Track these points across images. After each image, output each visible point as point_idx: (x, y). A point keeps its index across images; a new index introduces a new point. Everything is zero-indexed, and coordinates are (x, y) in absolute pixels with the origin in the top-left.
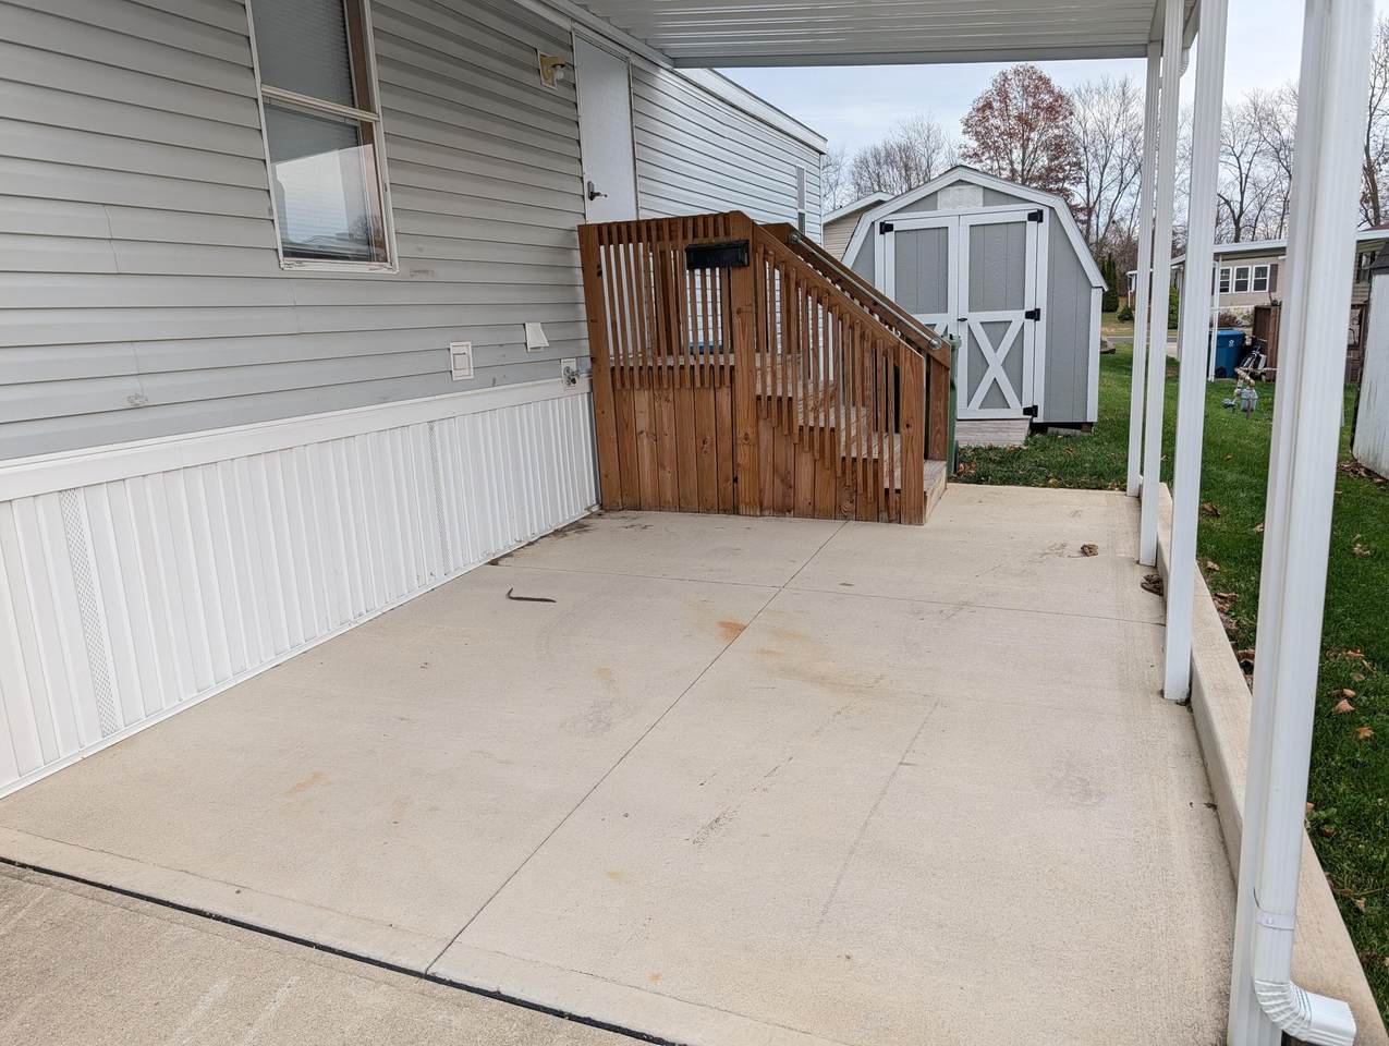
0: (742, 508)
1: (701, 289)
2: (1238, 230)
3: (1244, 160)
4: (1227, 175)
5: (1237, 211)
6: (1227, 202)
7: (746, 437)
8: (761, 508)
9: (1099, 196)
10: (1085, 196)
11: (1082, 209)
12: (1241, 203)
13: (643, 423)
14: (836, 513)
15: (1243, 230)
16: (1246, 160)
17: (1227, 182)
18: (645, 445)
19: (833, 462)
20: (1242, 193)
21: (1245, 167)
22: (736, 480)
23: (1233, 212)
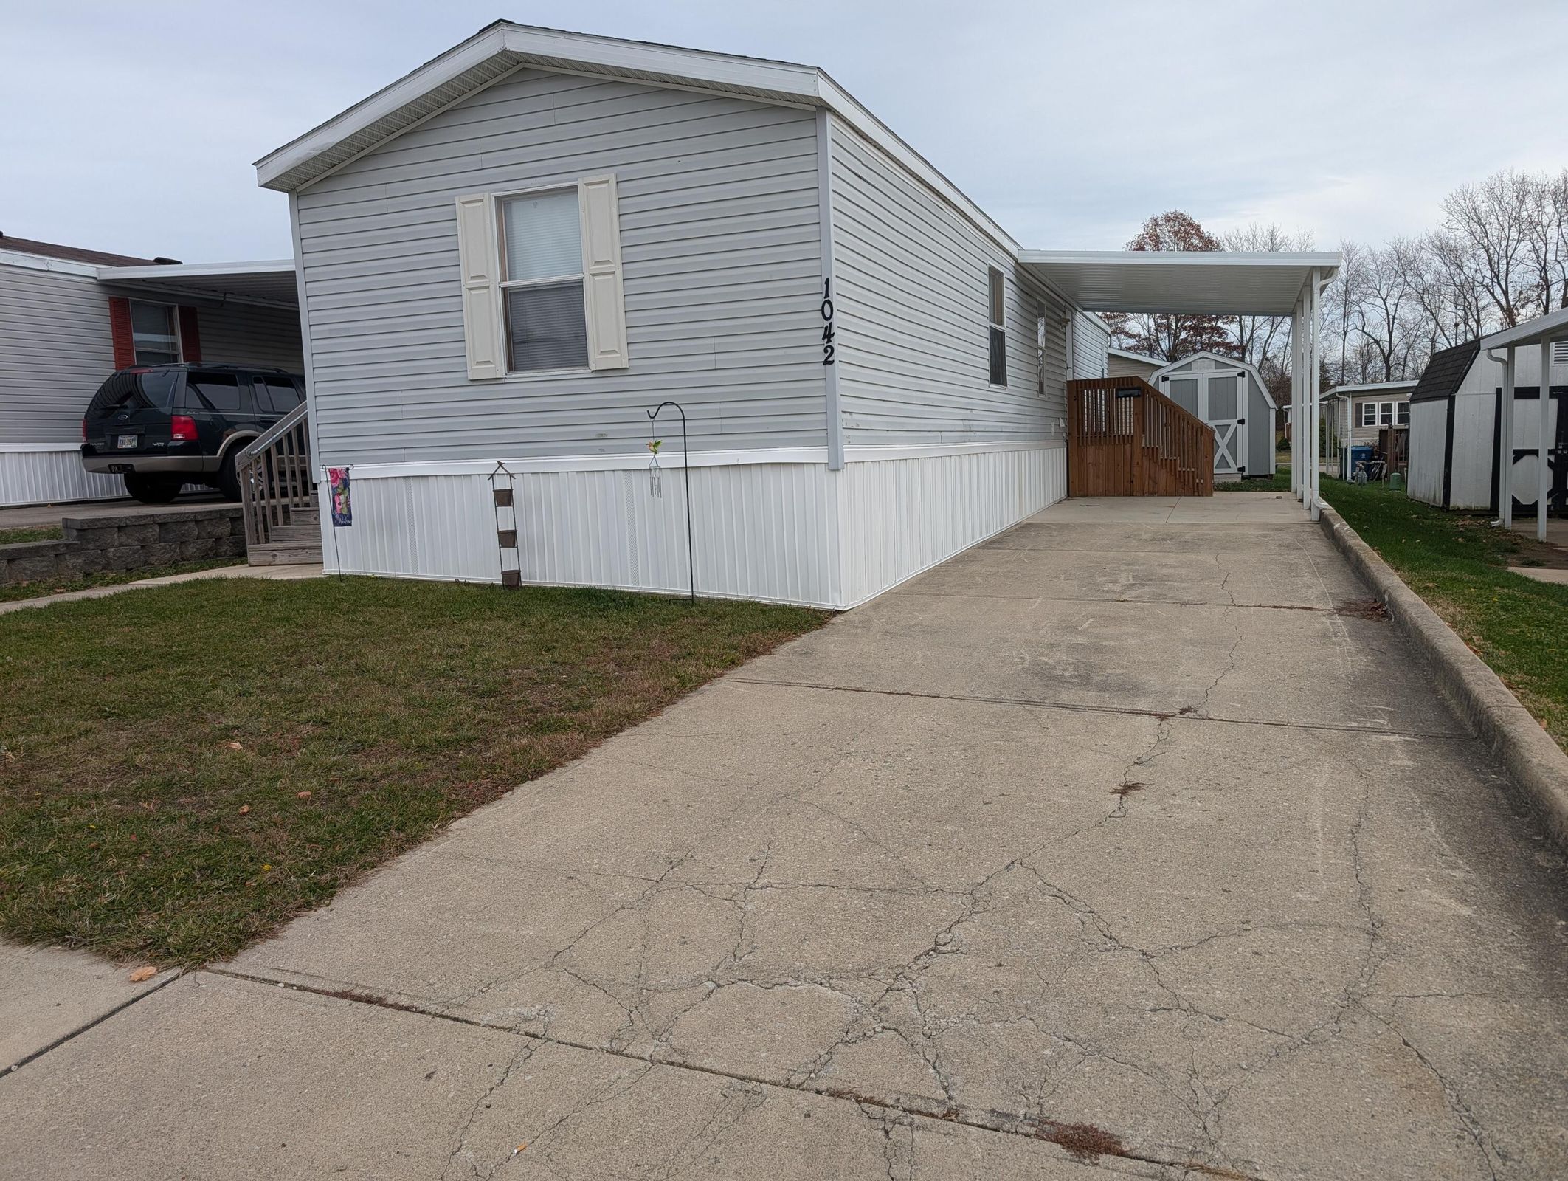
0: (1135, 493)
1: (1127, 405)
2: (1388, 367)
3: (1390, 302)
4: (1375, 316)
5: (1386, 349)
6: (1376, 342)
7: (1138, 463)
8: (1142, 493)
9: (1252, 335)
10: (1238, 333)
11: (1236, 348)
12: (1390, 342)
13: (1090, 459)
14: (1176, 493)
15: (1392, 368)
16: (1392, 302)
17: (1375, 322)
18: (1091, 469)
19: (1175, 472)
20: (1390, 333)
21: (1391, 309)
22: (1132, 482)
23: (1382, 350)
